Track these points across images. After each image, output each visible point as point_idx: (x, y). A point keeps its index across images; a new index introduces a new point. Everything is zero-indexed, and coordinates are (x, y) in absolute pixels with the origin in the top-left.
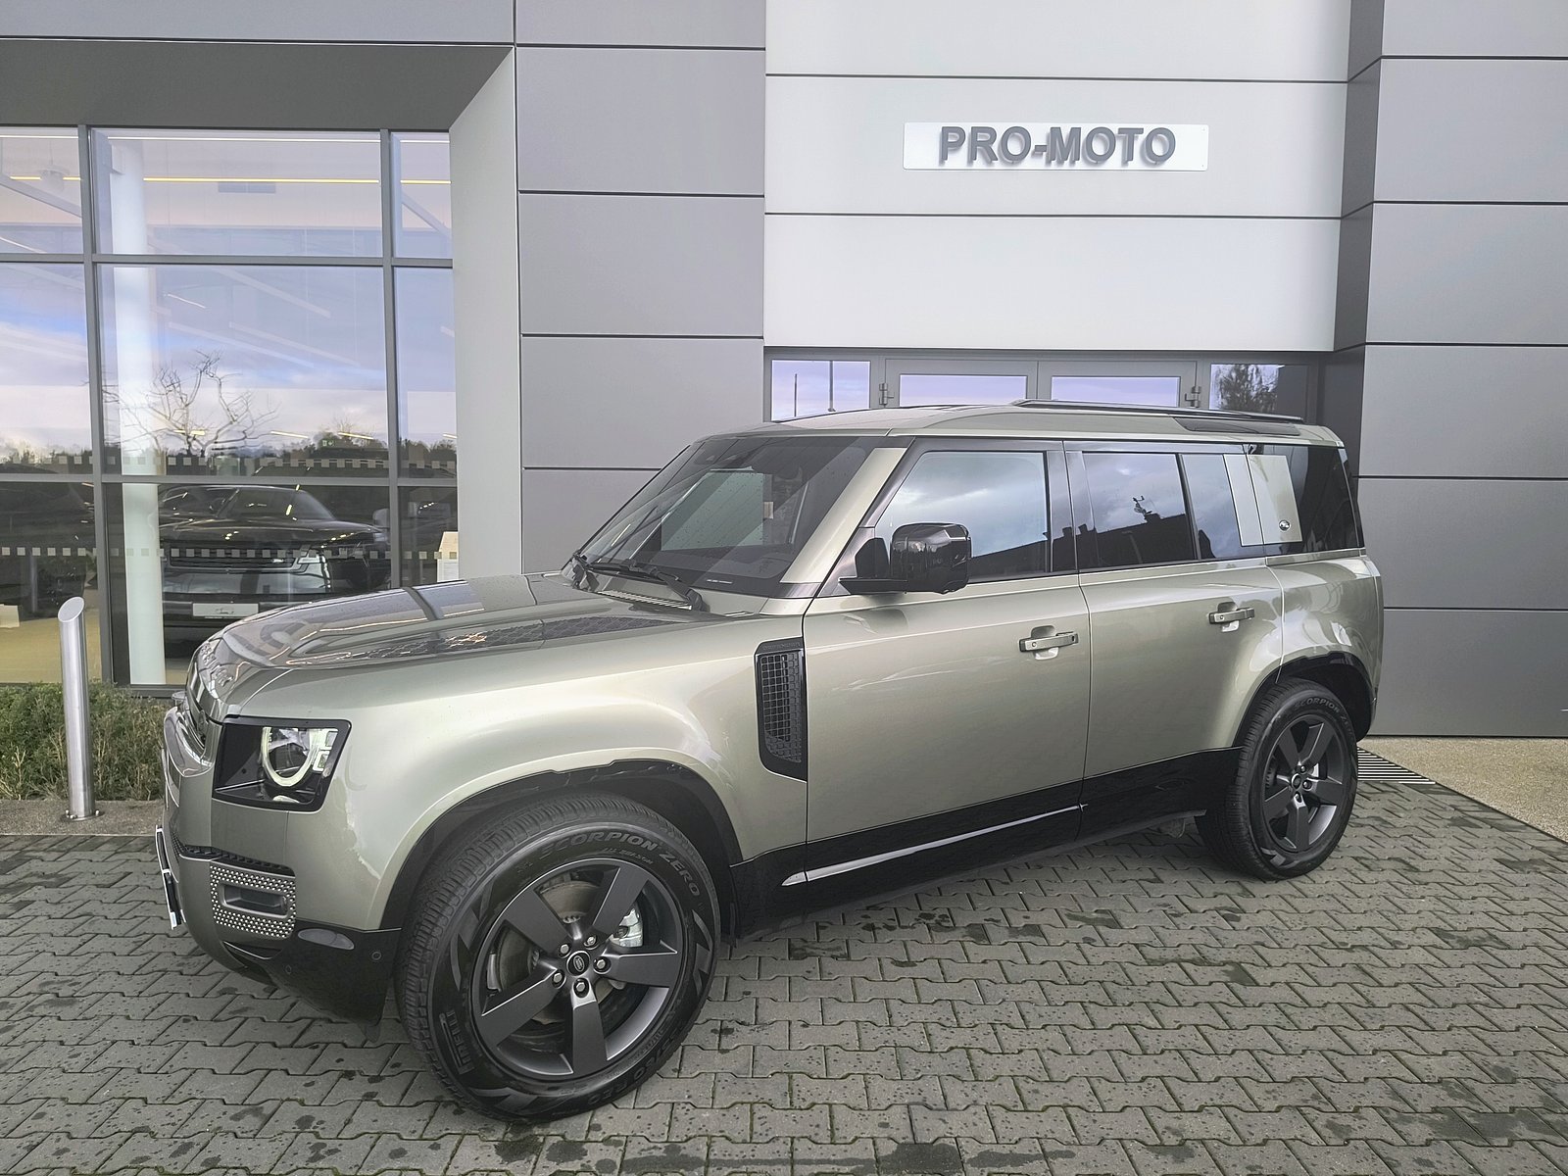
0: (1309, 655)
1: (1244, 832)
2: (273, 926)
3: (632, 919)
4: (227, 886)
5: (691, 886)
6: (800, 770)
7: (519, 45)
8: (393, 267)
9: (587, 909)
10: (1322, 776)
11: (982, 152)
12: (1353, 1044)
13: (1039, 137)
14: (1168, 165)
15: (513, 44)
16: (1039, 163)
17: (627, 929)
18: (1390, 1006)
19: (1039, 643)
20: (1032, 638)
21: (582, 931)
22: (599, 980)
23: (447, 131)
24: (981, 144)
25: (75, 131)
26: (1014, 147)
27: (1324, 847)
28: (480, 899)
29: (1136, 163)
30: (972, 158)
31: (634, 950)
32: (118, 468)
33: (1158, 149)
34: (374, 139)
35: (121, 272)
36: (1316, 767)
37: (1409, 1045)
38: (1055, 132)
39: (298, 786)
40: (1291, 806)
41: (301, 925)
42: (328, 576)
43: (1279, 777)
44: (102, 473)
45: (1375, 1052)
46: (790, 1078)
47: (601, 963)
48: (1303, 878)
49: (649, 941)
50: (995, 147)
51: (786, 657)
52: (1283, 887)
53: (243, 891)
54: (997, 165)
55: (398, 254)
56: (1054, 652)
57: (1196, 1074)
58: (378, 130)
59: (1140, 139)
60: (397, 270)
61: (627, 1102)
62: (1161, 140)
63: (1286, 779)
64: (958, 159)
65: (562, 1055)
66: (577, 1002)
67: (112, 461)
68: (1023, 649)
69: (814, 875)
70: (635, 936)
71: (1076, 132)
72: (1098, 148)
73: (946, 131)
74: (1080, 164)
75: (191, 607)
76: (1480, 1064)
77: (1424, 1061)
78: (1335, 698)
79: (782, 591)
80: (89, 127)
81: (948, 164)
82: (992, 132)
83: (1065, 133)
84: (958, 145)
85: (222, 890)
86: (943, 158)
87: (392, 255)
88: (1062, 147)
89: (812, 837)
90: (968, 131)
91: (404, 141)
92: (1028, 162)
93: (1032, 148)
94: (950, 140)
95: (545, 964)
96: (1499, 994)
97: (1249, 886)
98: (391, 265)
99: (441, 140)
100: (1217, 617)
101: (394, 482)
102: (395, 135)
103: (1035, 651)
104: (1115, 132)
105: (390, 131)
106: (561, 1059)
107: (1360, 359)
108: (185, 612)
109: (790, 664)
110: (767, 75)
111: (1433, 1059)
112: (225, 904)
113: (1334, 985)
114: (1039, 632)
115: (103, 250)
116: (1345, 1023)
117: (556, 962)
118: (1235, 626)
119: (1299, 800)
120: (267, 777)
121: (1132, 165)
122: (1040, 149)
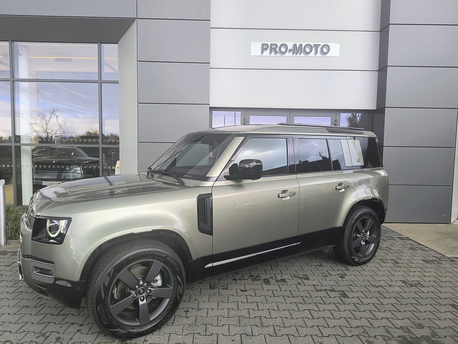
0: (366, 199)
1: (347, 251)
2: (48, 279)
3: (159, 278)
4: (35, 267)
5: (176, 267)
6: (210, 233)
7: (138, 19)
8: (101, 83)
9: (145, 274)
10: (370, 235)
11: (274, 51)
12: (376, 316)
13: (290, 47)
14: (328, 55)
15: (136, 18)
16: (290, 54)
17: (157, 281)
18: (388, 304)
19: (284, 195)
20: (282, 193)
21: (143, 282)
22: (147, 296)
23: (117, 43)
24: (273, 48)
25: (8, 42)
26: (283, 50)
27: (371, 256)
28: (110, 272)
29: (319, 54)
30: (271, 53)
31: (159, 287)
32: (19, 141)
33: (325, 50)
34: (96, 46)
35: (21, 83)
36: (368, 232)
37: (392, 316)
38: (295, 45)
39: (57, 237)
40: (361, 244)
41: (56, 279)
42: (83, 174)
43: (357, 235)
44: (14, 143)
45: (382, 318)
46: (206, 326)
47: (148, 291)
48: (364, 265)
49: (164, 284)
50: (277, 50)
51: (206, 199)
52: (358, 268)
53: (41, 269)
54: (278, 55)
55: (103, 79)
56: (289, 198)
57: (328, 325)
58: (97, 43)
59: (320, 47)
60: (102, 84)
61: (156, 333)
62: (326, 48)
63: (359, 236)
64: (267, 53)
65: (136, 319)
66: (141, 303)
67: (18, 139)
68: (279, 197)
69: (215, 264)
70: (159, 283)
71: (301, 45)
72: (308, 50)
73: (263, 45)
74: (302, 55)
75: (42, 182)
76: (413, 322)
77: (397, 321)
78: (374, 212)
79: (207, 179)
80: (12, 41)
81: (264, 54)
82: (276, 45)
83: (298, 46)
84: (267, 49)
85: (34, 268)
86: (262, 53)
87: (101, 80)
88: (297, 50)
89: (214, 253)
90: (269, 45)
91: (105, 46)
92: (287, 54)
93: (288, 50)
94: (264, 48)
95: (131, 291)
96: (420, 301)
97: (348, 267)
98: (101, 82)
99: (116, 46)
100: (338, 188)
101: (100, 146)
102: (102, 44)
103: (282, 197)
104: (313, 45)
105: (101, 43)
106: (136, 320)
107: (384, 112)
108: (40, 184)
109: (208, 201)
110: (211, 28)
111: (399, 321)
112: (35, 272)
113: (372, 298)
114: (284, 192)
115: (16, 77)
116: (374, 310)
117: (134, 291)
118: (343, 190)
119: (363, 242)
120: (48, 234)
121: (317, 55)
122: (290, 50)
